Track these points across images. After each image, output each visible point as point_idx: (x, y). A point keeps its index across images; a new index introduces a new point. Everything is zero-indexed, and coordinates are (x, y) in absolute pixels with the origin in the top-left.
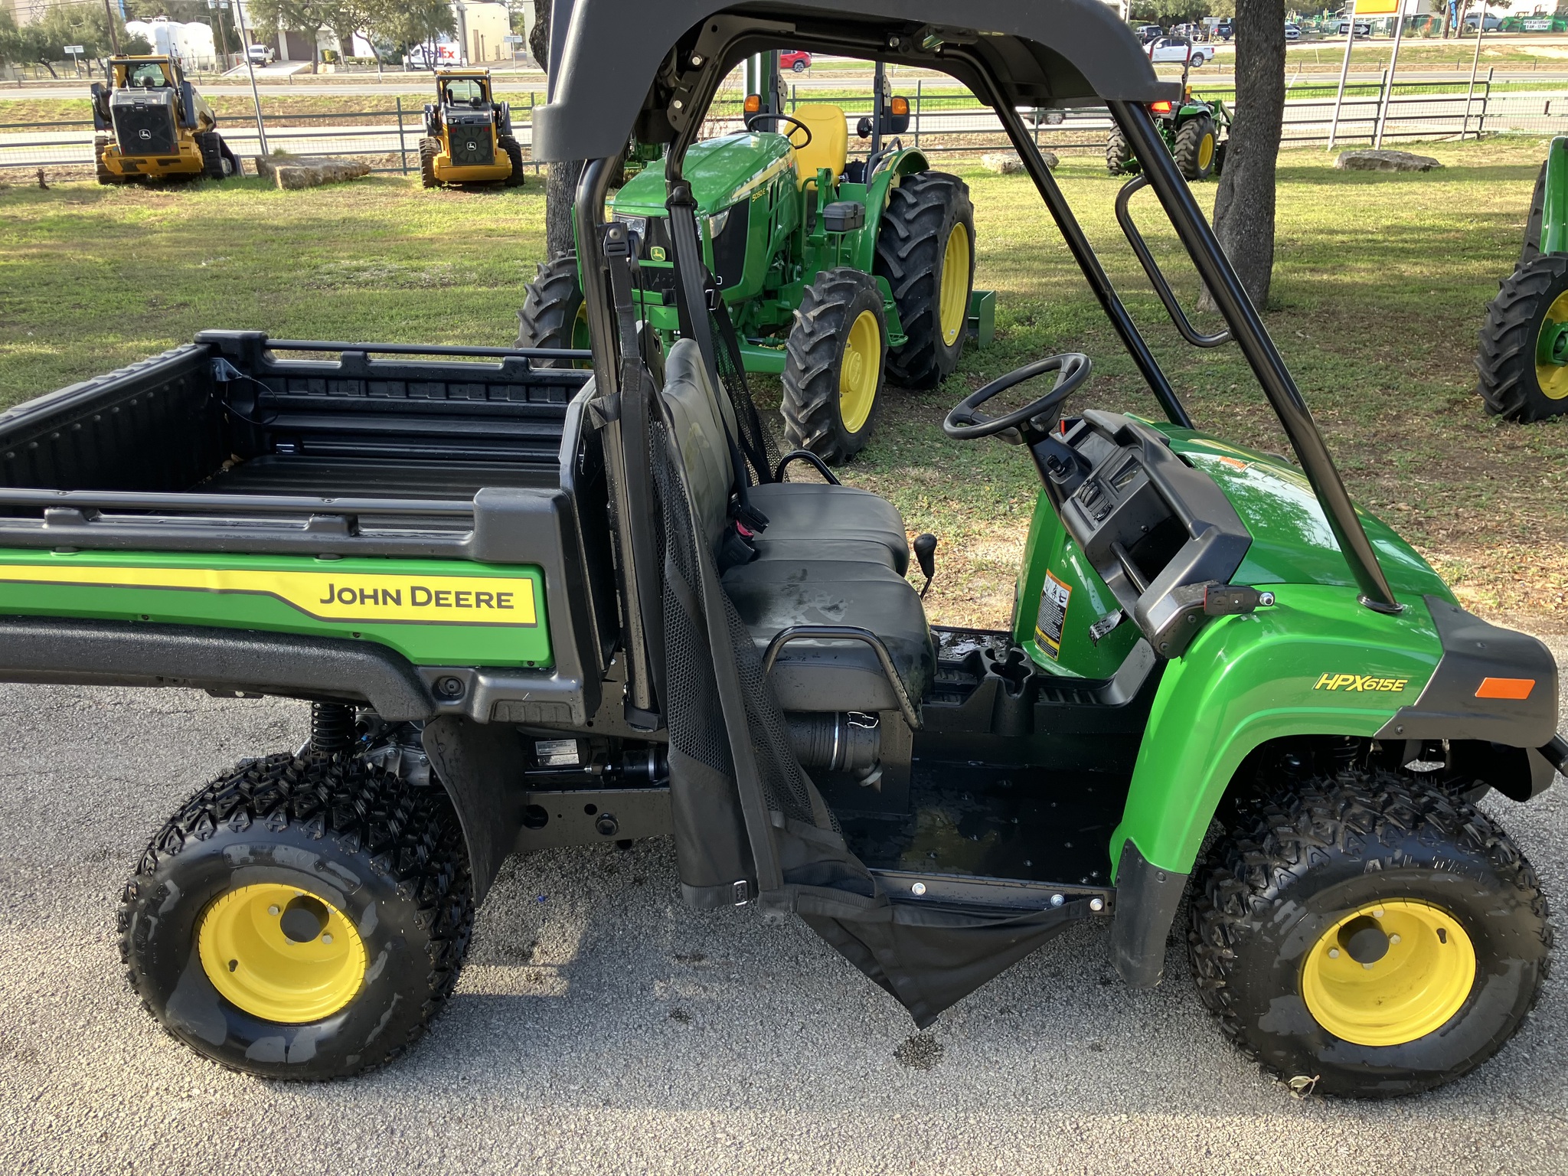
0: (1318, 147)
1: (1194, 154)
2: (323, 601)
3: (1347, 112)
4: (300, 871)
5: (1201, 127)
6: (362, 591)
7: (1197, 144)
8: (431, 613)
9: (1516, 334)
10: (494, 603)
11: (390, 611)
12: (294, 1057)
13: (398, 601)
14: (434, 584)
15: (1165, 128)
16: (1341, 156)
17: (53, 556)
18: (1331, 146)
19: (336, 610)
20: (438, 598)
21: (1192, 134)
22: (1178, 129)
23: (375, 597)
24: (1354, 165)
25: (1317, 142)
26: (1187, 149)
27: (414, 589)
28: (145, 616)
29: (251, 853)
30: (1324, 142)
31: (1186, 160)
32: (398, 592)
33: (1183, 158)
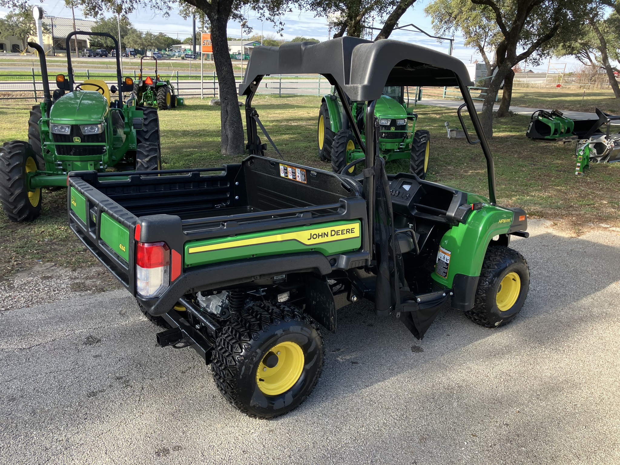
0: (197, 98)
1: (165, 100)
2: (309, 239)
3: (205, 86)
4: (297, 333)
5: (166, 90)
6: (319, 234)
7: (165, 96)
8: (336, 238)
9: (342, 154)
10: (350, 232)
11: (326, 239)
12: (287, 404)
13: (327, 236)
14: (336, 228)
15: (151, 90)
16: (212, 101)
17: (229, 238)
18: (202, 97)
19: (312, 241)
20: (337, 233)
21: (163, 93)
22: (157, 90)
23: (322, 235)
24: (217, 104)
25: (197, 96)
26: (162, 98)
27: (332, 231)
28: (253, 255)
29: (283, 331)
30: (199, 96)
31: (162, 102)
32: (328, 233)
33: (161, 102)
